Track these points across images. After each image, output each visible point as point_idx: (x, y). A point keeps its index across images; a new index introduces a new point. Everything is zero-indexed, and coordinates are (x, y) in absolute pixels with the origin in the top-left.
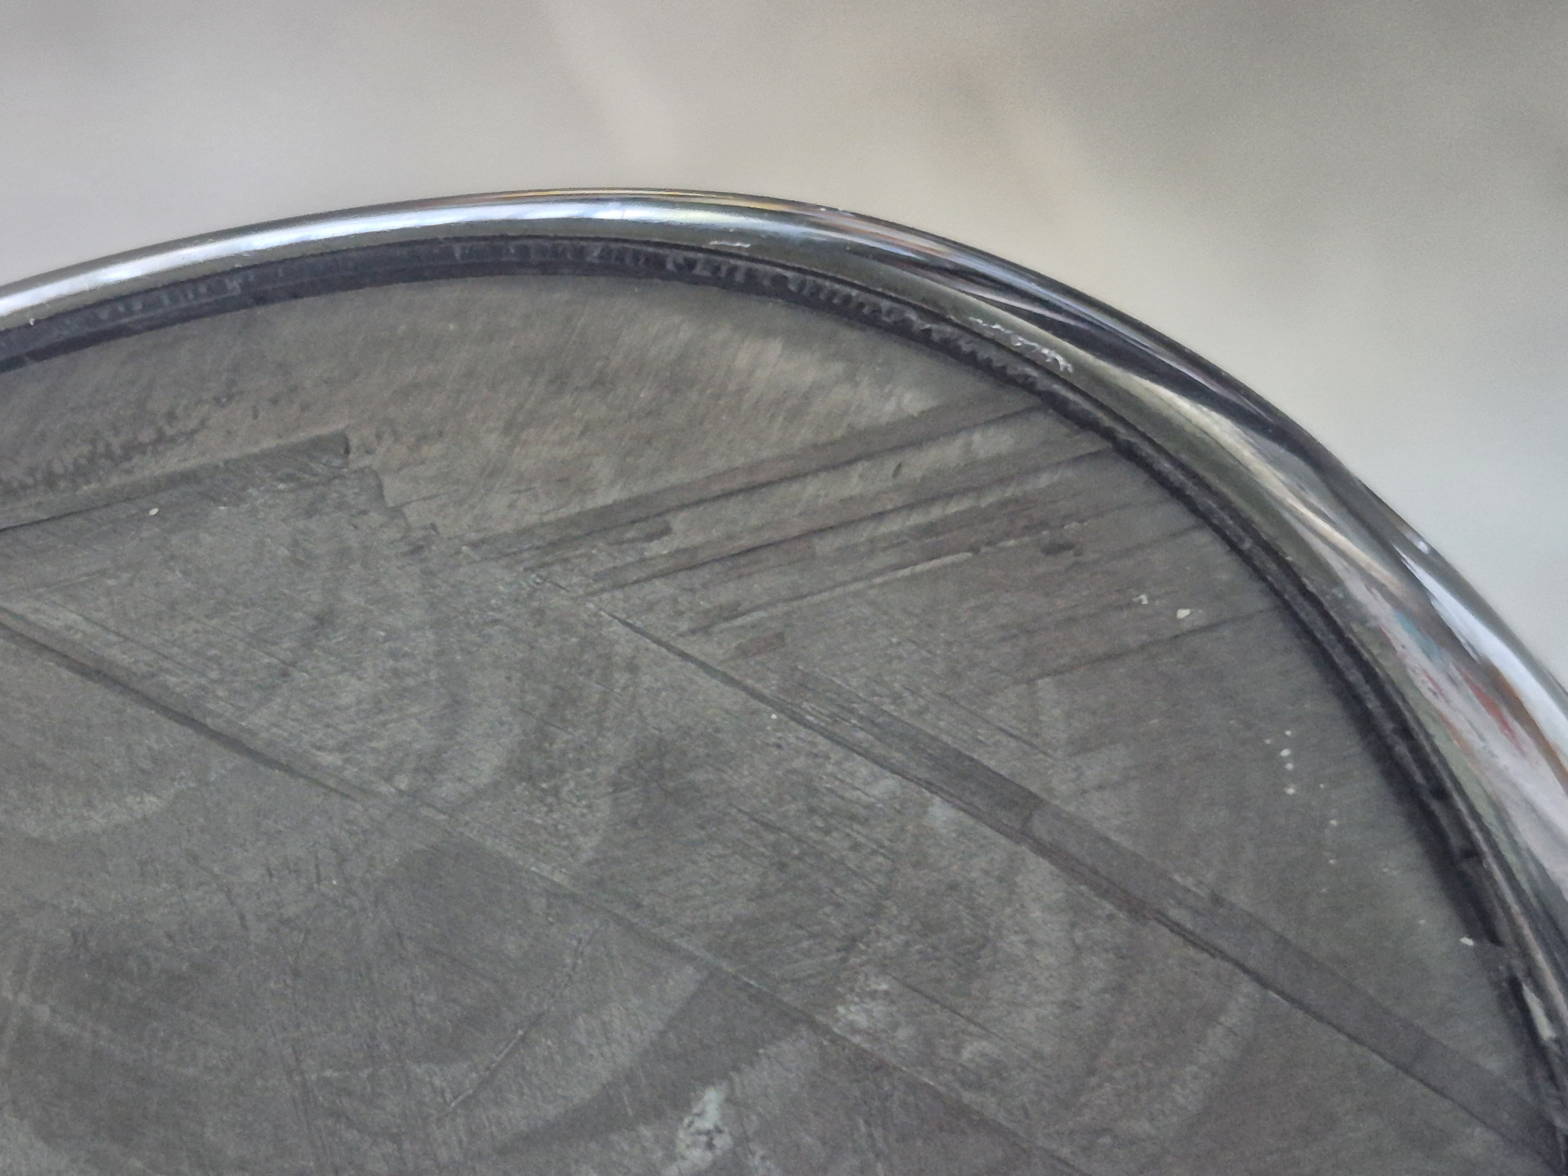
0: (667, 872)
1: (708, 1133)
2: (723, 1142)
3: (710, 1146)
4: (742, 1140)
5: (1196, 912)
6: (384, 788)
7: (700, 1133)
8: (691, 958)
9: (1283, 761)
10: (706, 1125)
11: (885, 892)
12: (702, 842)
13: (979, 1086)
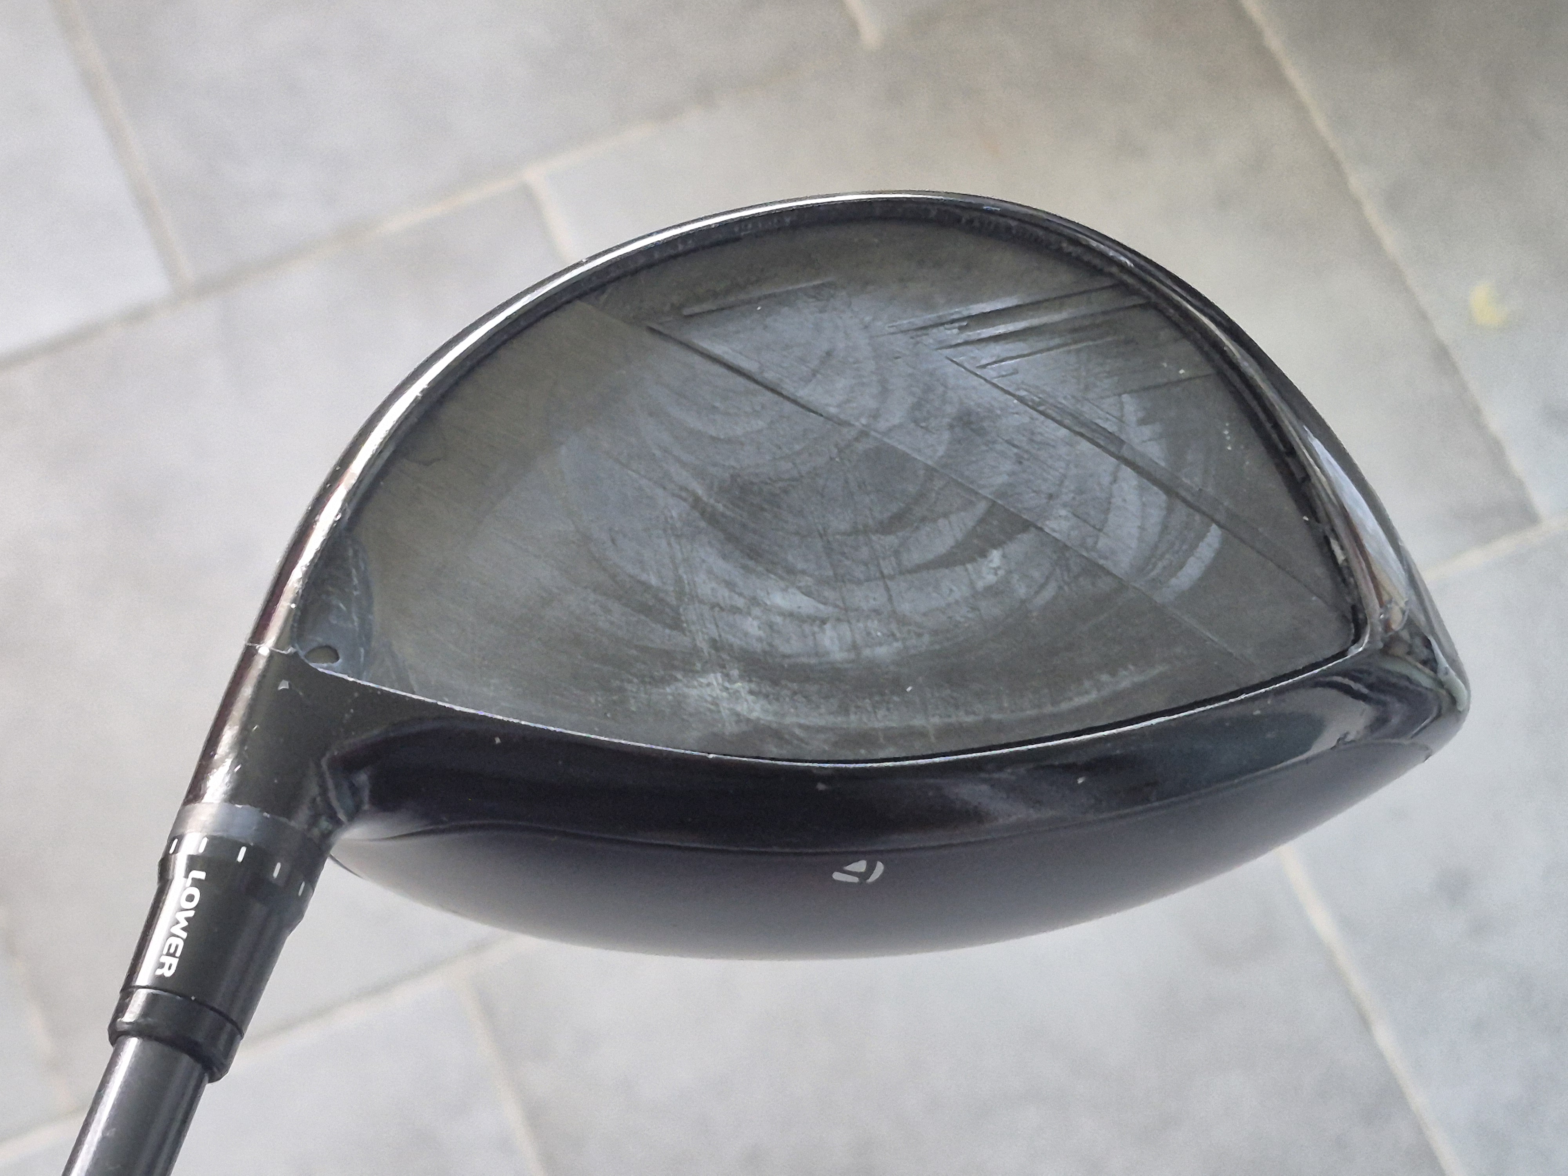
0: (974, 462)
1: (994, 569)
2: (1001, 572)
3: (996, 574)
4: (1009, 572)
5: (1193, 495)
6: (857, 424)
7: (991, 568)
8: (985, 498)
9: (1225, 436)
10: (994, 565)
11: (1065, 476)
12: (987, 451)
13: (1106, 558)
